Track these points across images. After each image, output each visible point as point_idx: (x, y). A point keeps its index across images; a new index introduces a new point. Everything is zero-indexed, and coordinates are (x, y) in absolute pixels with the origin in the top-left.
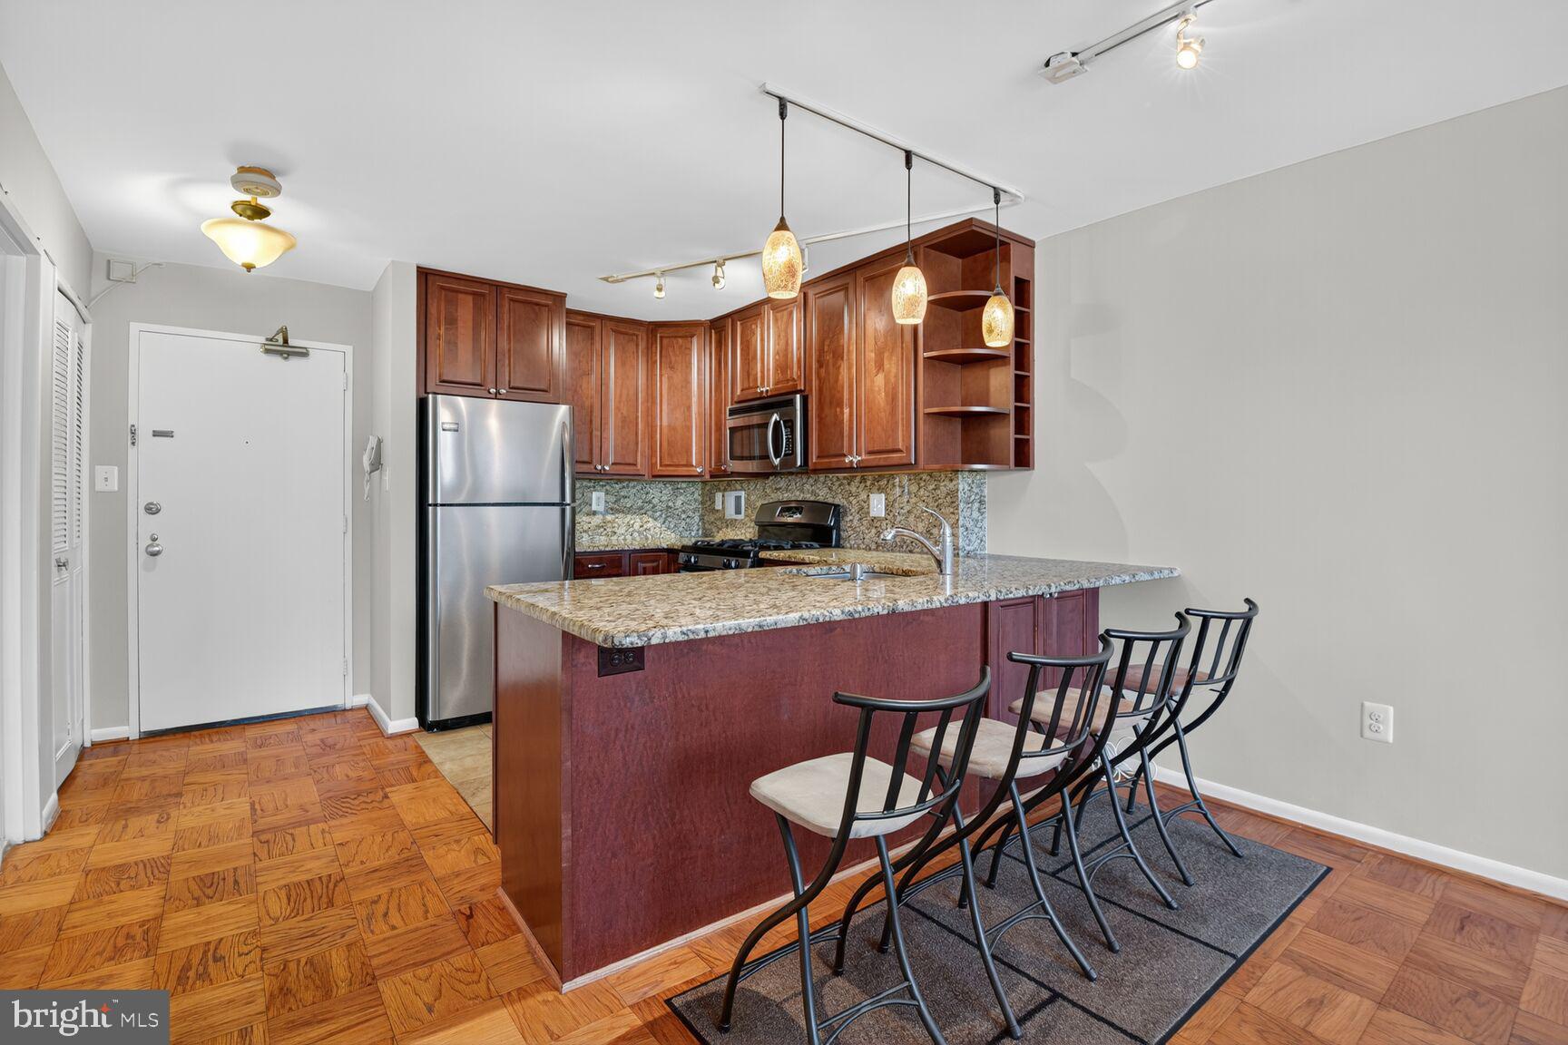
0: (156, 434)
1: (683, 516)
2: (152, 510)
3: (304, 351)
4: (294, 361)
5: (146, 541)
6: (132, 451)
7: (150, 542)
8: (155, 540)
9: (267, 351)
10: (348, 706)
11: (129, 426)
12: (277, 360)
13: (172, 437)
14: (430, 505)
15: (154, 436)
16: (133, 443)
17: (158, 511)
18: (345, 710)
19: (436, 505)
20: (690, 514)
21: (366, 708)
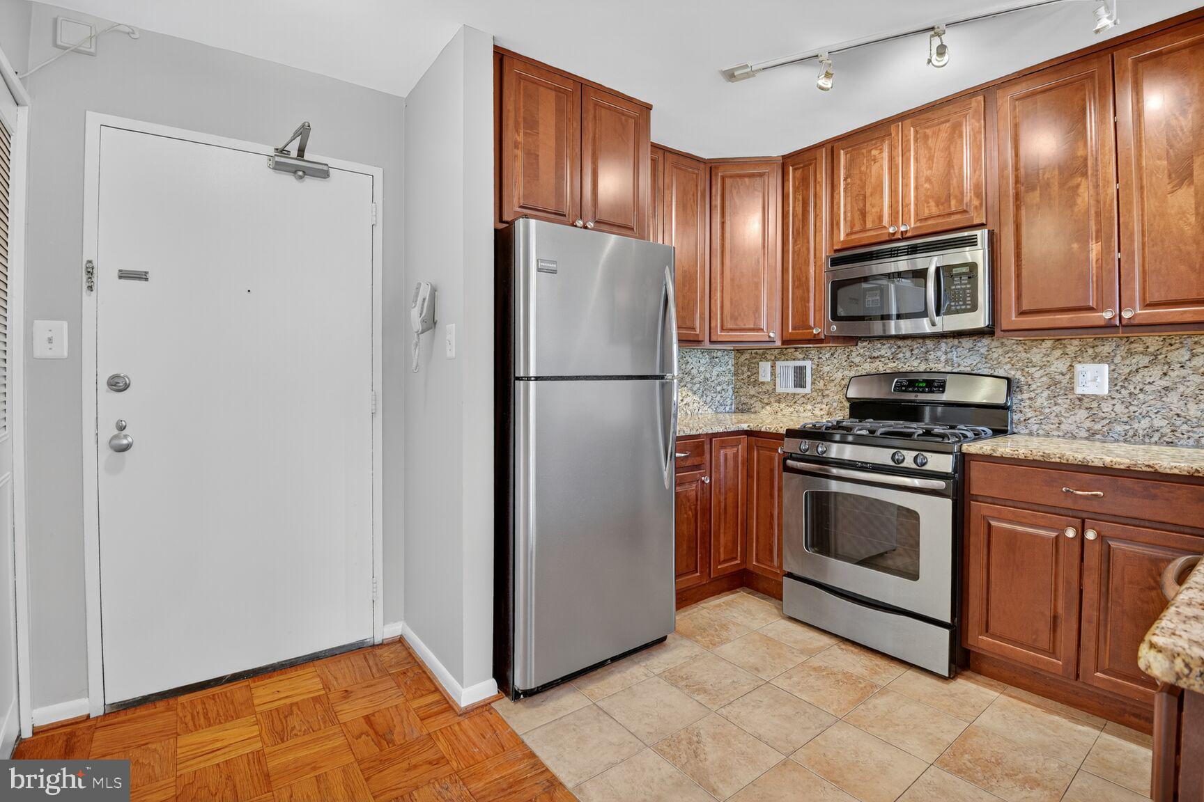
0: (124, 275)
1: (719, 388)
2: (118, 385)
3: (325, 168)
4: (310, 182)
5: (108, 431)
6: (88, 299)
7: (116, 432)
8: (122, 428)
9: (278, 167)
10: (378, 640)
11: (84, 262)
12: (288, 179)
13: (146, 279)
14: (518, 379)
15: (120, 277)
16: (90, 288)
17: (127, 387)
18: (374, 646)
19: (529, 379)
20: (725, 387)
21: (401, 641)
